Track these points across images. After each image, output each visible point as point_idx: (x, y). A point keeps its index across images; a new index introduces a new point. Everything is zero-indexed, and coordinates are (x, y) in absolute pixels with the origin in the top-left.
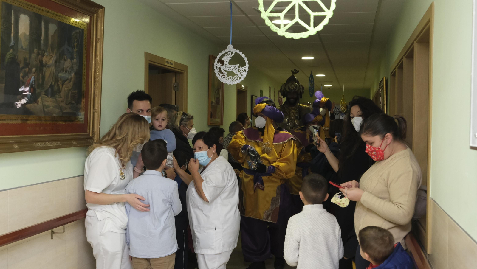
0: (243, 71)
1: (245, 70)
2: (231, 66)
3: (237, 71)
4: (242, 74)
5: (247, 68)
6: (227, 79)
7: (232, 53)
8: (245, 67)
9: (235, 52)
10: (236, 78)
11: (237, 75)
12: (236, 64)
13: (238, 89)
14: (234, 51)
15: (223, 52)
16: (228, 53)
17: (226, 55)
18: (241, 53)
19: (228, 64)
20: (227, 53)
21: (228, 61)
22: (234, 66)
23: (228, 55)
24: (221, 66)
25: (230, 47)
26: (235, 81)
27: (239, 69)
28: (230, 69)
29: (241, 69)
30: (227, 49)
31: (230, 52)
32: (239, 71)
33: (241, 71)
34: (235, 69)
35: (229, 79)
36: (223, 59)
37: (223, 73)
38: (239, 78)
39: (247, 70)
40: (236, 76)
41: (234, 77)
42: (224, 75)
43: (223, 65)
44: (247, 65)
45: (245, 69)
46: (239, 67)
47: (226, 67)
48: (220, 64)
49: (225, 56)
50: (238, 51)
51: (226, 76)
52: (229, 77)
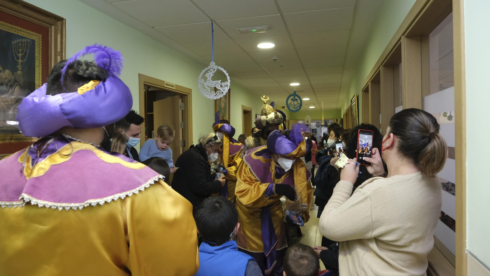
0: (225, 86)
1: (227, 86)
2: (213, 82)
3: (220, 87)
4: (224, 89)
5: (228, 83)
6: (210, 94)
7: (214, 70)
8: (227, 82)
9: (217, 69)
10: (219, 93)
11: (220, 90)
12: (218, 80)
13: (244, 110)
14: (216, 67)
15: (206, 69)
16: (211, 70)
17: (209, 71)
18: (222, 69)
19: (211, 81)
20: (209, 70)
21: (211, 77)
22: (216, 81)
23: (211, 72)
24: (204, 82)
25: (213, 65)
26: (218, 96)
27: (221, 85)
28: (213, 84)
29: (223, 84)
30: (209, 65)
31: (213, 68)
32: (221, 87)
33: (223, 86)
34: (217, 85)
35: (212, 94)
36: (206, 75)
37: (206, 89)
38: (221, 93)
39: (229, 85)
40: (218, 91)
41: (217, 93)
42: (207, 91)
43: (206, 81)
44: (229, 81)
45: (227, 84)
46: (221, 82)
47: (209, 83)
48: (204, 80)
49: (208, 73)
50: (220, 68)
51: (209, 91)
52: (212, 93)
